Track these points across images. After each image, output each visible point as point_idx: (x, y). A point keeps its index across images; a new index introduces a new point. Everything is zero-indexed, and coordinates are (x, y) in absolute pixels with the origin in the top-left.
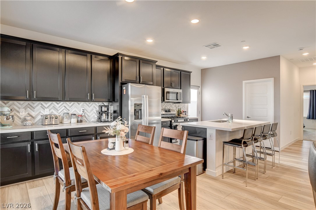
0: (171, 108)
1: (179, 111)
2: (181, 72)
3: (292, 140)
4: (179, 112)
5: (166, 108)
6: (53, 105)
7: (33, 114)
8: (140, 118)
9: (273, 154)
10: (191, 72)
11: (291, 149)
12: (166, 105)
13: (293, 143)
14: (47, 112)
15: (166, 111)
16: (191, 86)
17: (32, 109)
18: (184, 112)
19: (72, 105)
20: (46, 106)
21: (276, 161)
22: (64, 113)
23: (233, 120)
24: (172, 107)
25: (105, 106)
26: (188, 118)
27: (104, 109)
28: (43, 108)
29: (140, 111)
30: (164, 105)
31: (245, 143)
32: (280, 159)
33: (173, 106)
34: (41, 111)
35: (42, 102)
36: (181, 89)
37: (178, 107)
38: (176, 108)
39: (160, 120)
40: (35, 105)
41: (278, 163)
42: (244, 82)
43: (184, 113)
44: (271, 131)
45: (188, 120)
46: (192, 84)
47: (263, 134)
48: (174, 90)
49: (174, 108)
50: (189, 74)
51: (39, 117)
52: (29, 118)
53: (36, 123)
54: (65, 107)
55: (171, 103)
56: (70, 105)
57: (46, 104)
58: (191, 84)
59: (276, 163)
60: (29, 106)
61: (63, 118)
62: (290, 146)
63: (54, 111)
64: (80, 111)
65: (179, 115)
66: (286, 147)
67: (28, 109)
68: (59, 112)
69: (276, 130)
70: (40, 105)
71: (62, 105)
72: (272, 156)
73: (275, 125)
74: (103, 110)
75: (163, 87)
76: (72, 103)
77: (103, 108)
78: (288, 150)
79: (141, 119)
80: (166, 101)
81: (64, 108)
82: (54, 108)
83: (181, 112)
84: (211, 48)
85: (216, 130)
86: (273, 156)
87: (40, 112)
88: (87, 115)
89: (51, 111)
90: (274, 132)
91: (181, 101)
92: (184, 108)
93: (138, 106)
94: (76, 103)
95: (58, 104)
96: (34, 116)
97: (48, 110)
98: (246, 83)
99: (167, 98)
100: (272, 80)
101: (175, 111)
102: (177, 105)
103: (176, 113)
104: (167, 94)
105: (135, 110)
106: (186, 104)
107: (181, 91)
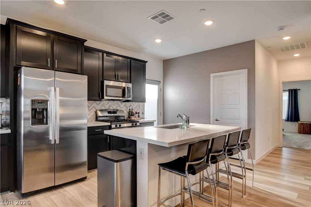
0: (118, 108)
1: (130, 111)
2: (131, 61)
3: (270, 148)
4: (130, 114)
5: (111, 108)
8: (45, 123)
9: (244, 174)
10: (147, 62)
11: (268, 161)
12: (110, 105)
13: (271, 151)
15: (110, 112)
16: (146, 81)
18: (136, 113)
21: (249, 183)
23: (190, 124)
24: (120, 107)
26: (138, 122)
29: (45, 112)
30: (107, 104)
31: (191, 168)
32: (254, 179)
33: (122, 106)
36: (130, 83)
37: (129, 107)
38: (126, 109)
39: (87, 125)
41: (251, 186)
42: (212, 75)
44: (241, 141)
45: (138, 124)
46: (147, 76)
47: (227, 148)
48: (119, 84)
49: (124, 109)
50: (143, 63)
55: (118, 102)
58: (147, 78)
59: (248, 187)
62: (267, 156)
65: (129, 118)
66: (262, 158)
69: (248, 139)
72: (242, 179)
73: (248, 132)
75: (103, 79)
78: (265, 163)
79: (47, 123)
80: (105, 98)
83: (133, 113)
84: (162, 22)
85: (148, 143)
86: (244, 178)
90: (245, 142)
91: (130, 99)
92: (138, 108)
93: (39, 104)
98: (214, 77)
99: (108, 95)
100: (245, 72)
101: (125, 111)
102: (128, 104)
103: (125, 114)
104: (108, 89)
105: (34, 110)
106: (141, 104)
107: (130, 85)
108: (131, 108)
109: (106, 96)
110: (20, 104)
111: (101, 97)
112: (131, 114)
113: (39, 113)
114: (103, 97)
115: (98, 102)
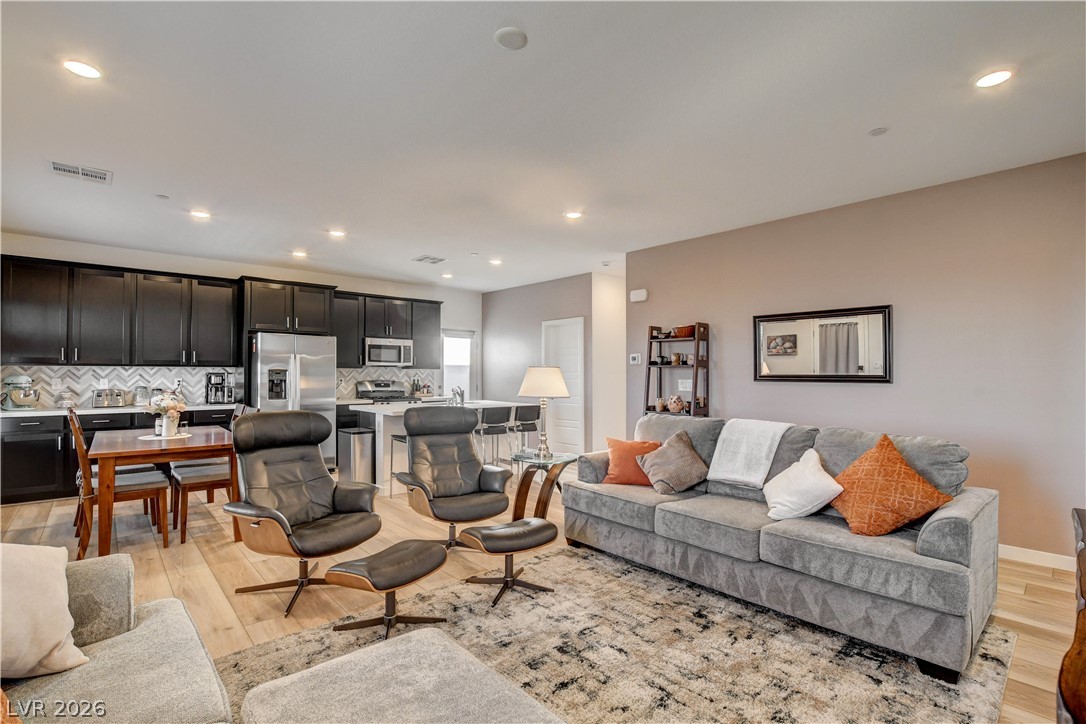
1: (414, 384)
2: (412, 304)
5: (380, 378)
6: (115, 373)
7: (78, 388)
8: (283, 397)
10: (442, 302)
12: (379, 374)
14: (104, 385)
15: (378, 385)
16: (443, 332)
17: (76, 379)
18: (425, 387)
19: (155, 373)
20: (103, 374)
22: (137, 388)
25: (217, 375)
27: (214, 380)
28: (97, 377)
29: (281, 384)
30: (374, 373)
33: (400, 376)
34: (93, 383)
35: (94, 367)
36: (411, 339)
37: (414, 377)
38: (408, 380)
40: (81, 372)
42: (544, 323)
43: (425, 390)
48: (390, 342)
49: (405, 379)
50: (435, 305)
51: (89, 394)
52: (68, 395)
53: (83, 404)
54: (140, 375)
55: (391, 369)
56: (152, 372)
57: (103, 370)
60: (68, 373)
61: (134, 396)
63: (118, 384)
64: (173, 384)
67: (68, 379)
68: (129, 384)
70: (91, 373)
71: (133, 372)
74: (213, 382)
75: (362, 335)
76: (156, 368)
77: (213, 378)
80: (369, 363)
81: (138, 377)
82: (119, 377)
83: (419, 386)
85: (385, 416)
87: (91, 385)
88: (189, 391)
89: (112, 384)
91: (410, 364)
92: (430, 378)
93: (277, 375)
94: (164, 369)
95: (127, 370)
96: (78, 391)
97: (106, 380)
98: (548, 327)
100: (581, 320)
101: (406, 384)
102: (412, 372)
103: (407, 388)
104: (372, 350)
105: (271, 381)
106: (436, 371)
107: (409, 343)
108: (416, 379)
109: (370, 360)
110: (256, 374)
111: (360, 363)
112: (416, 388)
113: (277, 385)
114: (364, 363)
115: (359, 370)
